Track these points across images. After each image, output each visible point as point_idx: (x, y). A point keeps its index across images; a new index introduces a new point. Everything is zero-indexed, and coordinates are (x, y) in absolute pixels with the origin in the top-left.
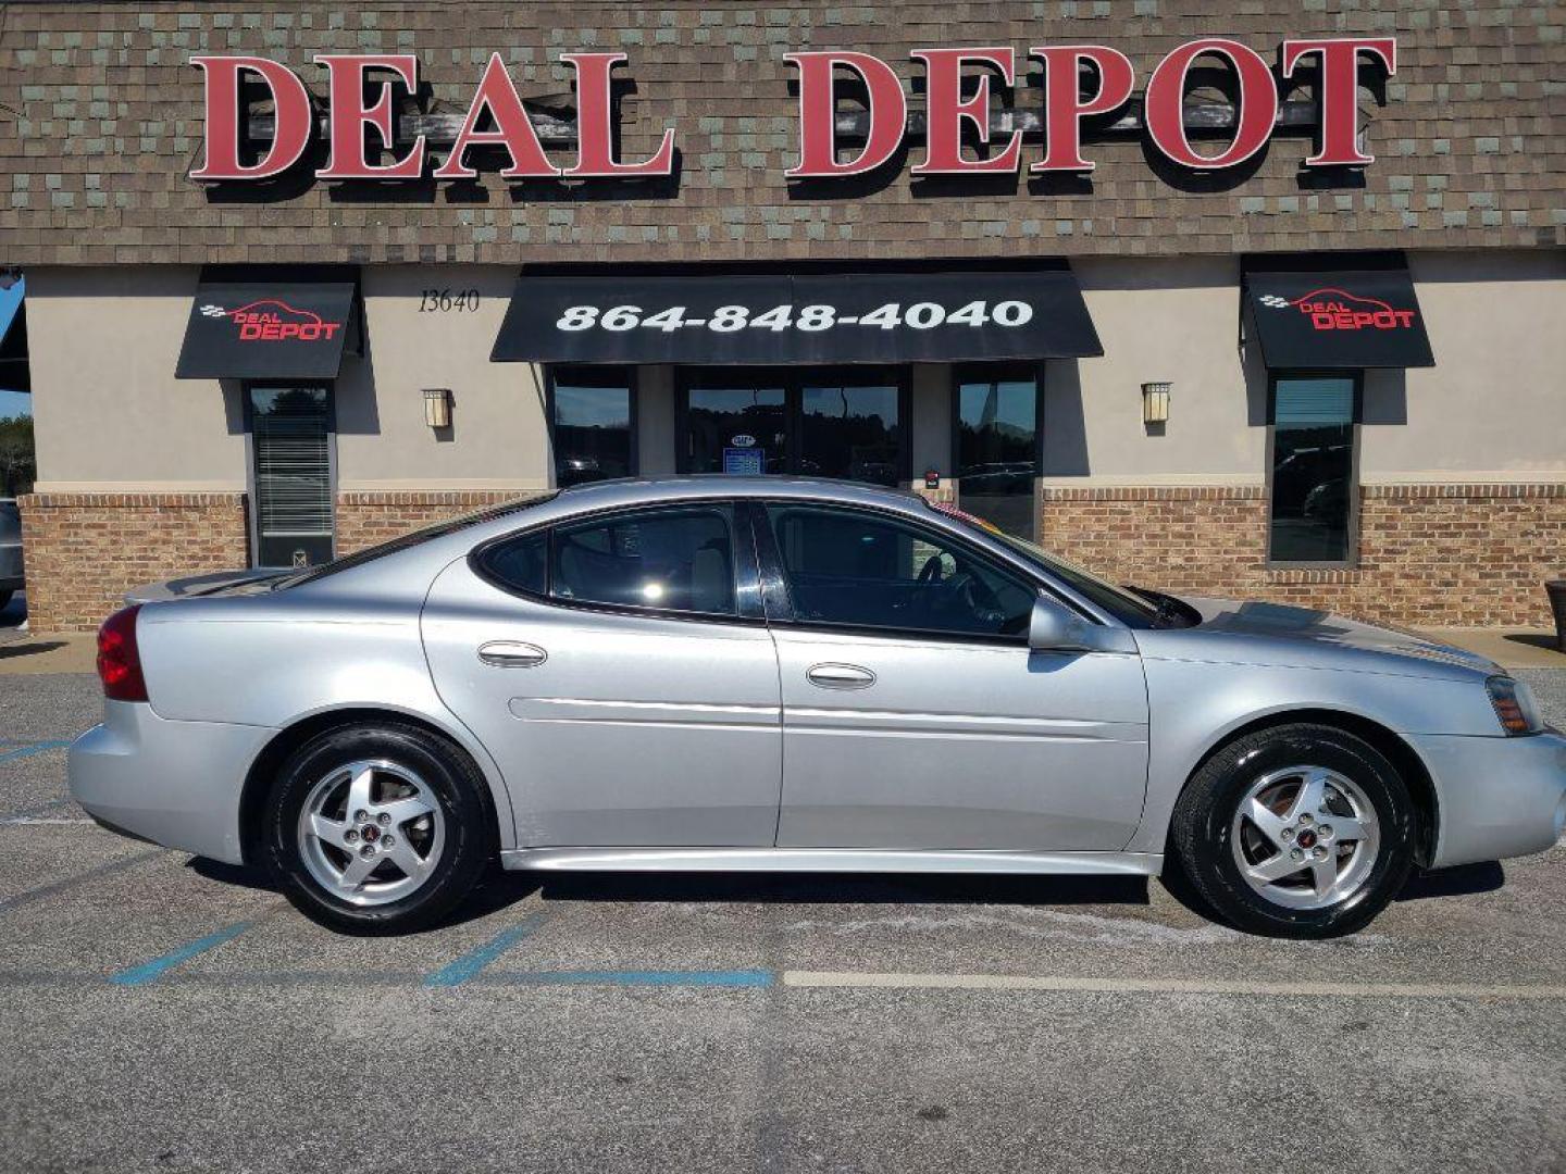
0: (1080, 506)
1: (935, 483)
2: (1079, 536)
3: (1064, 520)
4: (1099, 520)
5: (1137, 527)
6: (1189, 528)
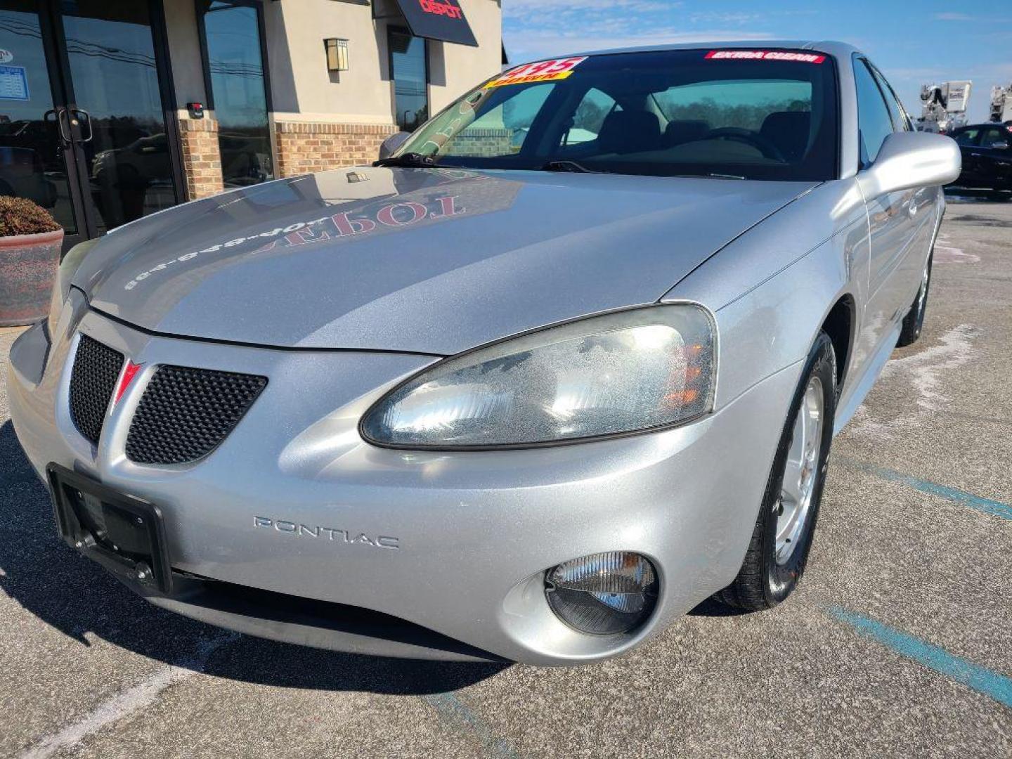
0: (303, 138)
1: (201, 114)
2: (305, 163)
3: (295, 149)
4: (315, 150)
5: (337, 155)
6: (363, 155)
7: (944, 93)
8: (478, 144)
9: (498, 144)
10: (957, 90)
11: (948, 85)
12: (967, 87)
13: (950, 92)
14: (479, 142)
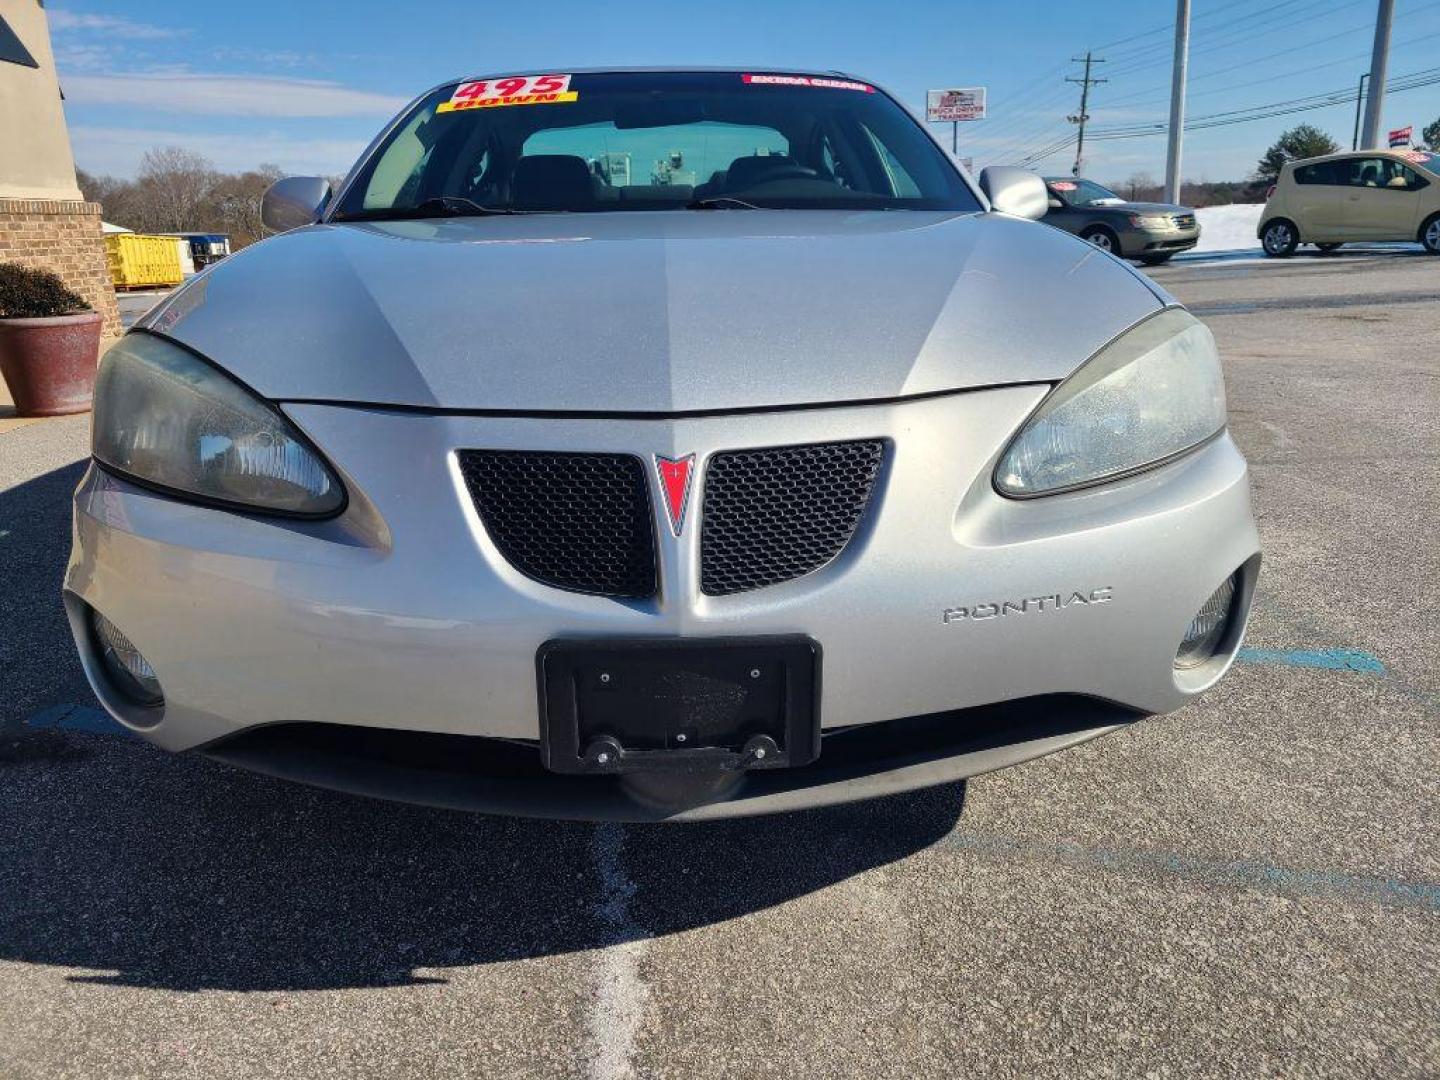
7: (604, 167)
8: (50, 225)
9: (81, 226)
10: (618, 163)
11: (607, 157)
12: (628, 160)
13: (611, 166)
14: (51, 223)
